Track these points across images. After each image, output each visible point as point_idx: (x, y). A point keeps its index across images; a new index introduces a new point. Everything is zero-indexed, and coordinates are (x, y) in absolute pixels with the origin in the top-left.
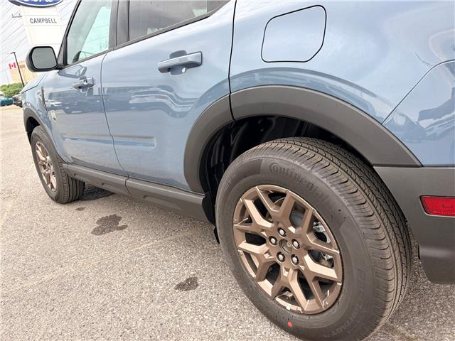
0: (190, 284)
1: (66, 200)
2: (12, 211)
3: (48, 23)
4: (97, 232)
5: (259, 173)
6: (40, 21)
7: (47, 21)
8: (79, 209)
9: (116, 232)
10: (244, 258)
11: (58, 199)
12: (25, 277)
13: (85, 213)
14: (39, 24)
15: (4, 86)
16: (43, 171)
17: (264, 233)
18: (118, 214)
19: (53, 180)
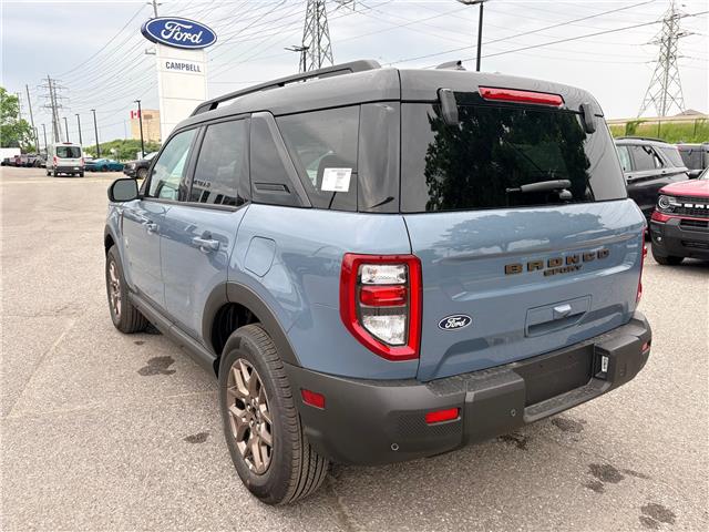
0: (201, 438)
1: (127, 330)
2: (71, 331)
3: (189, 72)
4: (145, 372)
5: (238, 348)
6: (178, 66)
7: (188, 67)
8: (138, 343)
9: (161, 376)
10: (232, 420)
11: (120, 327)
12: (60, 404)
13: (142, 349)
14: (177, 71)
15: (119, 141)
16: (113, 293)
17: (244, 400)
18: (173, 358)
19: (119, 305)
